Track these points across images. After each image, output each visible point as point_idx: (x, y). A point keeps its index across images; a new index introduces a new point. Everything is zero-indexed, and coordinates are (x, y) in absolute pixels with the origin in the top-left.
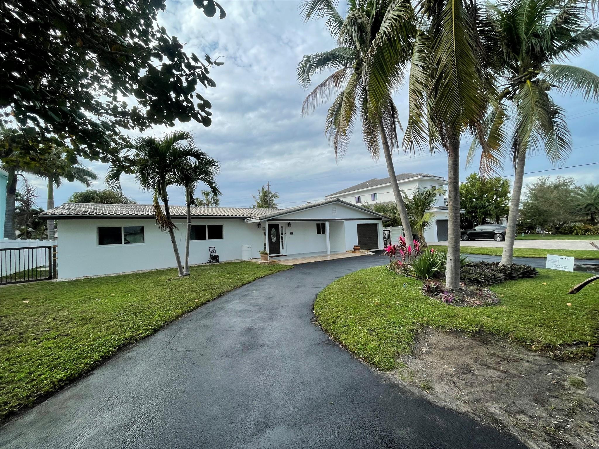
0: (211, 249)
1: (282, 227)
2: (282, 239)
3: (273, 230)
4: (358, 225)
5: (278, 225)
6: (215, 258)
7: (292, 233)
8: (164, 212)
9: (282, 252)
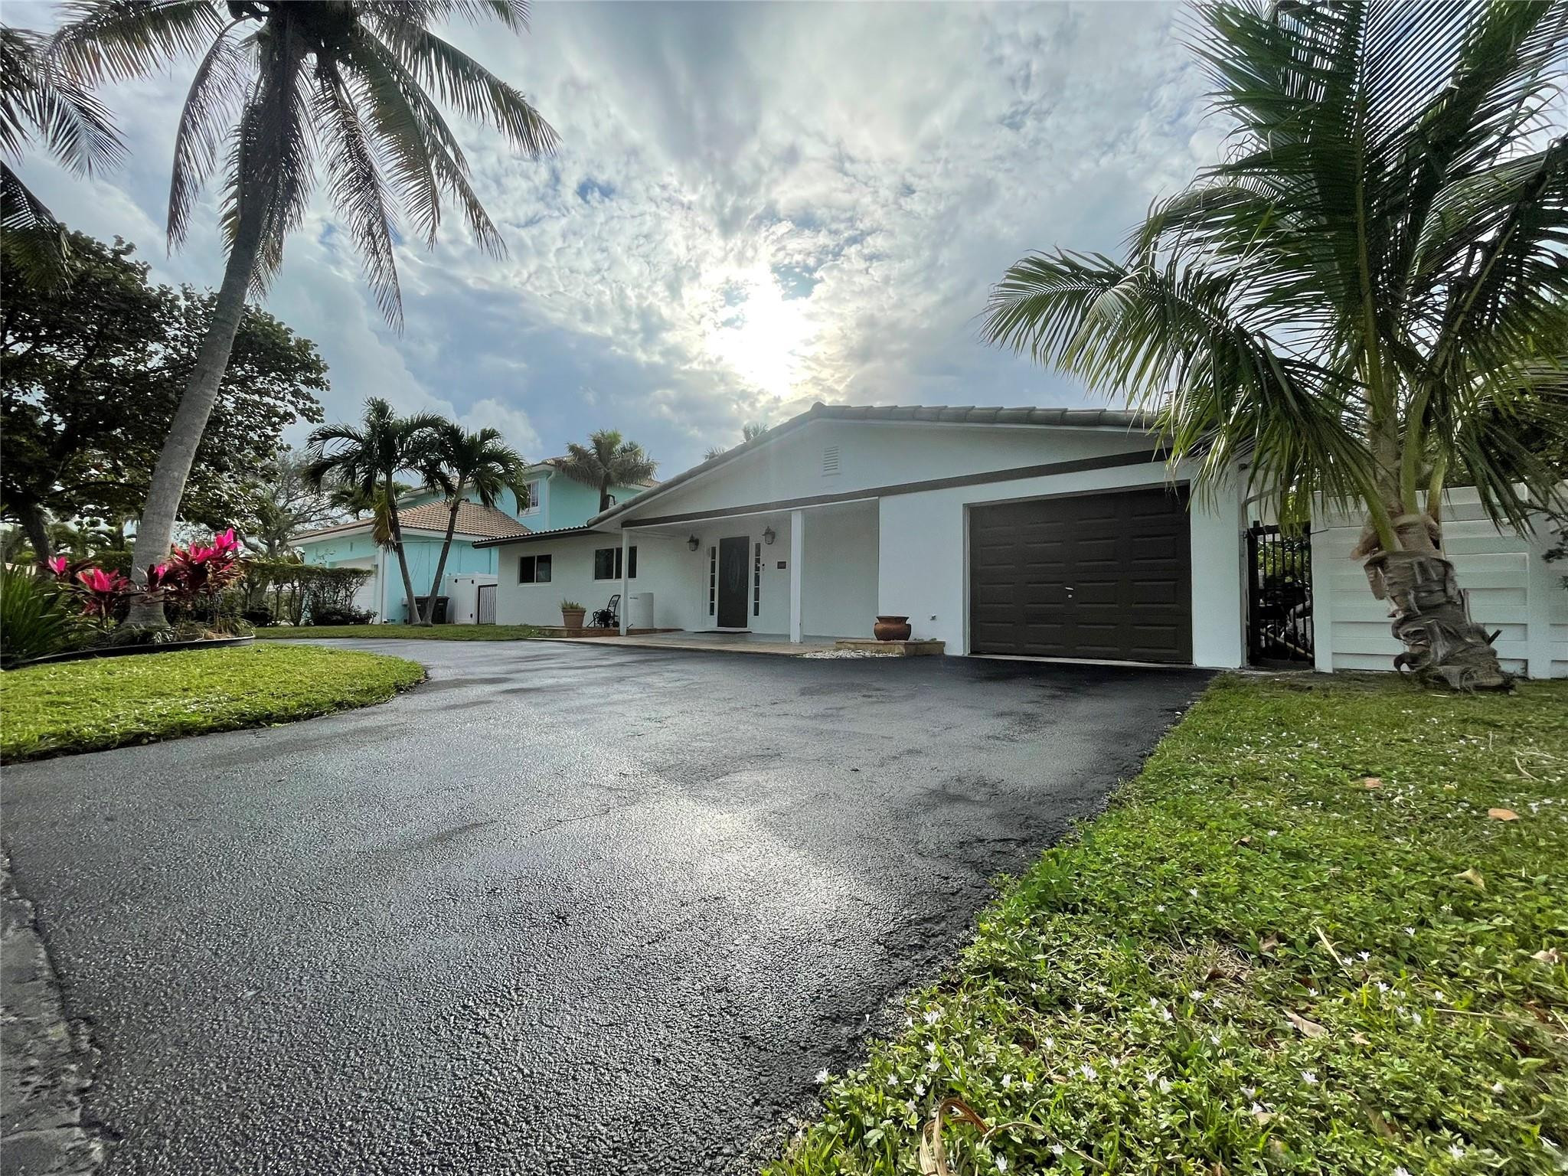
1: (758, 547)
2: (757, 581)
4: (975, 513)
7: (782, 566)
9: (753, 623)
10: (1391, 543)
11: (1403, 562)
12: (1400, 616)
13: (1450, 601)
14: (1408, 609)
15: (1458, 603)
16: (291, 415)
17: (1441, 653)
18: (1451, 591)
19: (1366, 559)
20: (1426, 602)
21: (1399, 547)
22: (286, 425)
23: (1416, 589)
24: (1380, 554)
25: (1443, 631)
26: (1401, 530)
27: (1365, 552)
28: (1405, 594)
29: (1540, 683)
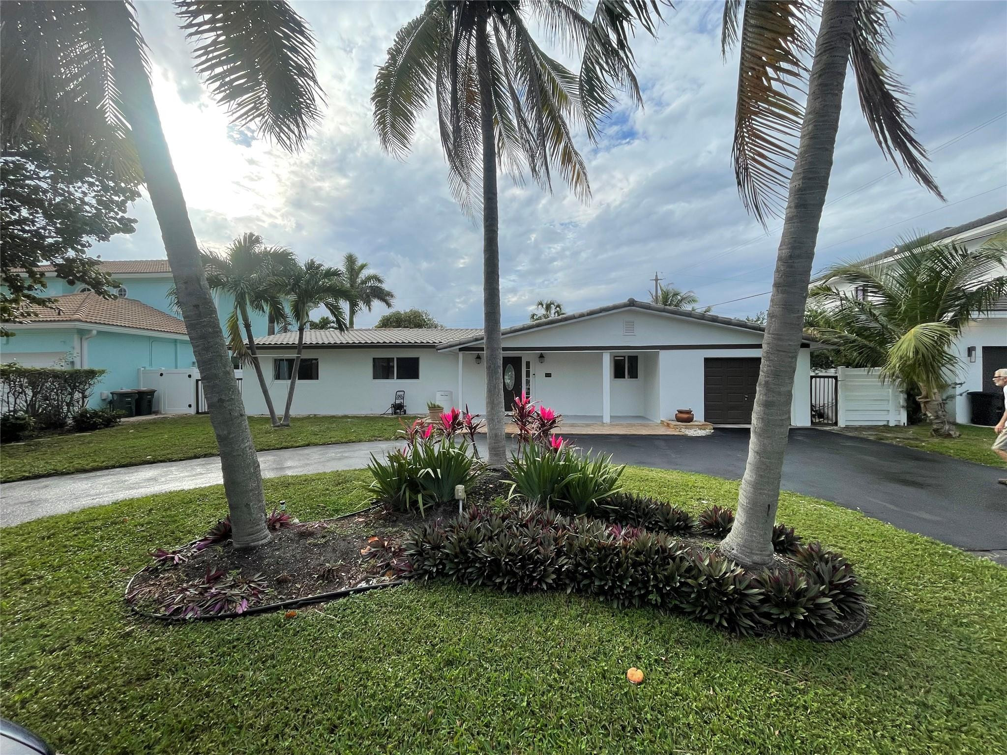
0: (398, 393)
1: (528, 364)
2: (528, 382)
3: (510, 368)
4: (707, 360)
5: (519, 359)
6: (398, 408)
7: (548, 375)
8: (246, 341)
17: (947, 428)
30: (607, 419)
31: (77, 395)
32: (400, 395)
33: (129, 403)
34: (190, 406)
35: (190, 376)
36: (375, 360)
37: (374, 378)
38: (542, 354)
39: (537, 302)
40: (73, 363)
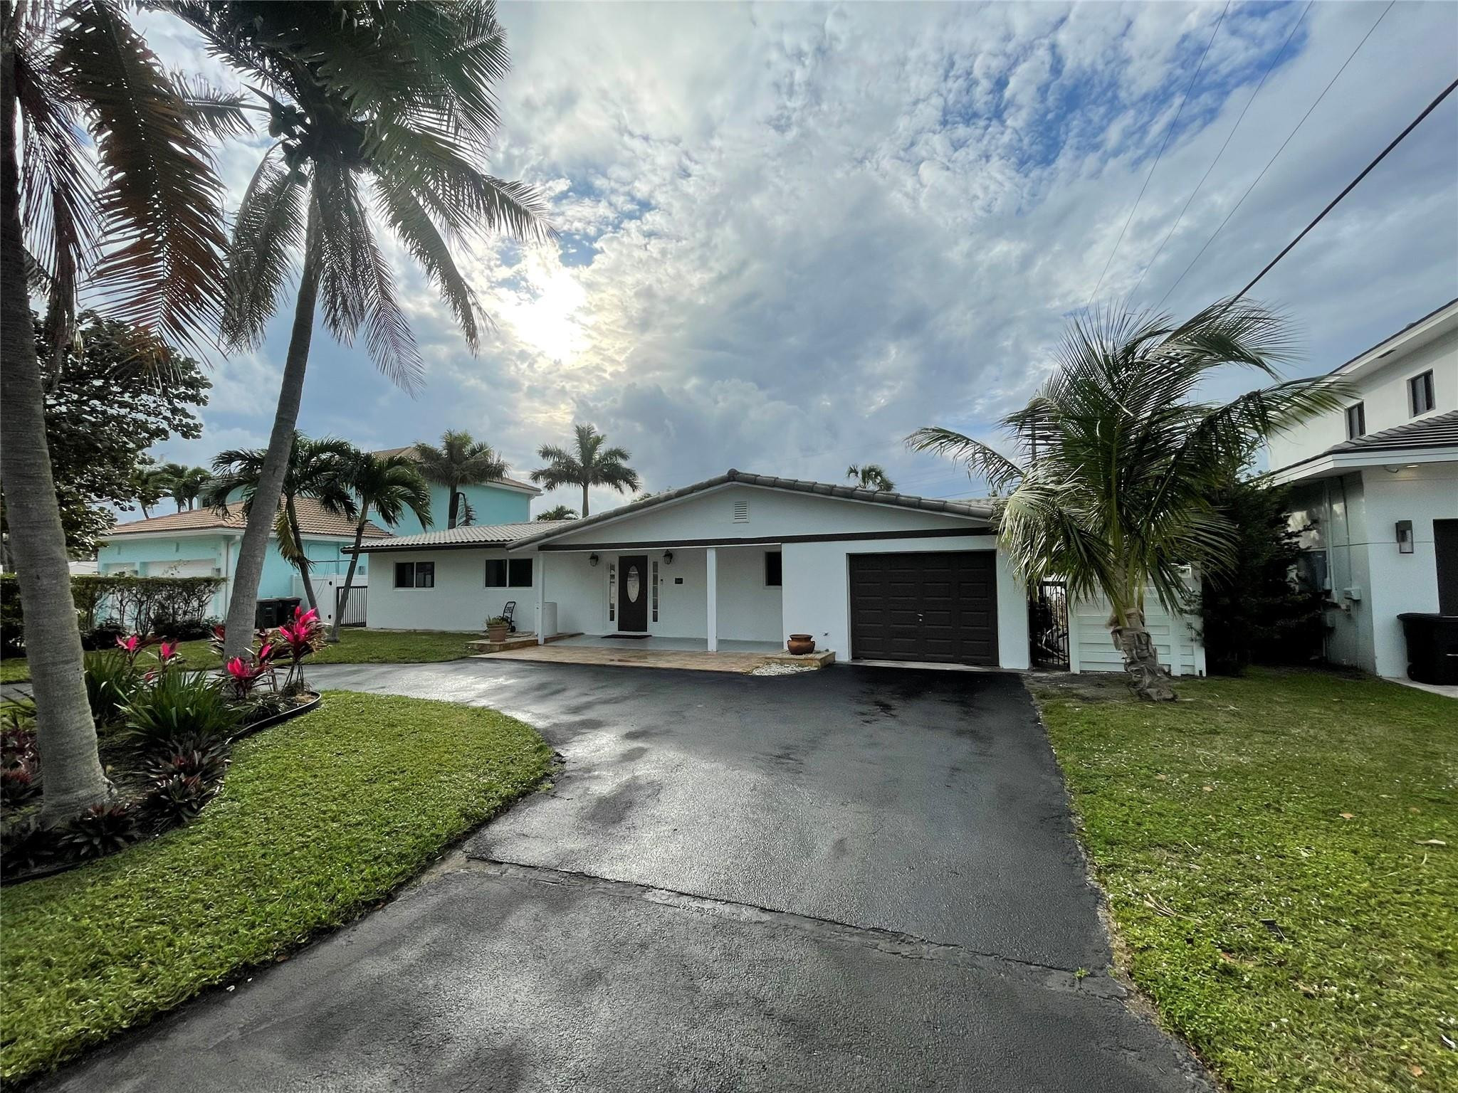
1: (655, 565)
2: (655, 590)
3: (633, 571)
4: (854, 559)
5: (645, 558)
7: (679, 581)
9: (653, 628)
10: (1124, 624)
11: (1130, 633)
12: (1128, 661)
13: (1151, 656)
14: (1132, 658)
15: (1153, 656)
16: (164, 432)
17: (1148, 681)
18: (1151, 651)
19: (1112, 629)
20: (1141, 655)
21: (1128, 626)
22: (156, 441)
23: (1136, 648)
24: (1118, 628)
25: (1149, 670)
26: (1129, 616)
27: (1111, 625)
28: (1131, 650)
29: (1176, 678)
30: (712, 646)
31: (195, 604)
32: (511, 607)
33: (269, 612)
34: (330, 617)
35: (331, 583)
36: (488, 562)
37: (488, 584)
38: (670, 551)
39: (847, 470)
40: (219, 570)
